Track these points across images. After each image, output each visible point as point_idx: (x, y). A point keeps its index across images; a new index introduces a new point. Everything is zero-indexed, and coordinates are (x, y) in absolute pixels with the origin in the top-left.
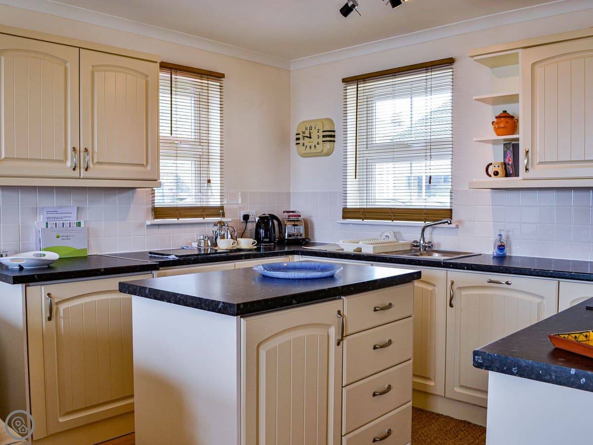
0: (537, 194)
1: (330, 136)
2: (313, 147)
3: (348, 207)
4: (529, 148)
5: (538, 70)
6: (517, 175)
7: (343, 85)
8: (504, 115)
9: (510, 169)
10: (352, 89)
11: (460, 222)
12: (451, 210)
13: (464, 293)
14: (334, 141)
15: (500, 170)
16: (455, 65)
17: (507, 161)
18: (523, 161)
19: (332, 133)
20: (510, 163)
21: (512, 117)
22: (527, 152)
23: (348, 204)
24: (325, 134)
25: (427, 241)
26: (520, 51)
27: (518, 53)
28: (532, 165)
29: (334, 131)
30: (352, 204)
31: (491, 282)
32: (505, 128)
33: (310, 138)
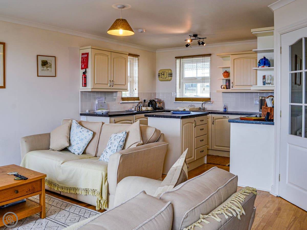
0: (235, 94)
1: (171, 75)
2: (165, 78)
3: (177, 97)
4: (233, 81)
5: (235, 61)
6: (230, 89)
7: (175, 59)
8: (226, 72)
9: (228, 87)
10: (178, 61)
11: (213, 102)
12: (210, 98)
13: (217, 120)
14: (172, 76)
15: (225, 87)
16: (211, 56)
17: (227, 85)
18: (231, 85)
19: (171, 74)
20: (228, 85)
21: (228, 72)
22: (232, 83)
23: (177, 96)
24: (169, 74)
25: (203, 107)
26: (230, 55)
27: (230, 56)
28: (234, 86)
29: (172, 73)
30: (178, 97)
31: (224, 117)
32: (226, 75)
33: (164, 75)
